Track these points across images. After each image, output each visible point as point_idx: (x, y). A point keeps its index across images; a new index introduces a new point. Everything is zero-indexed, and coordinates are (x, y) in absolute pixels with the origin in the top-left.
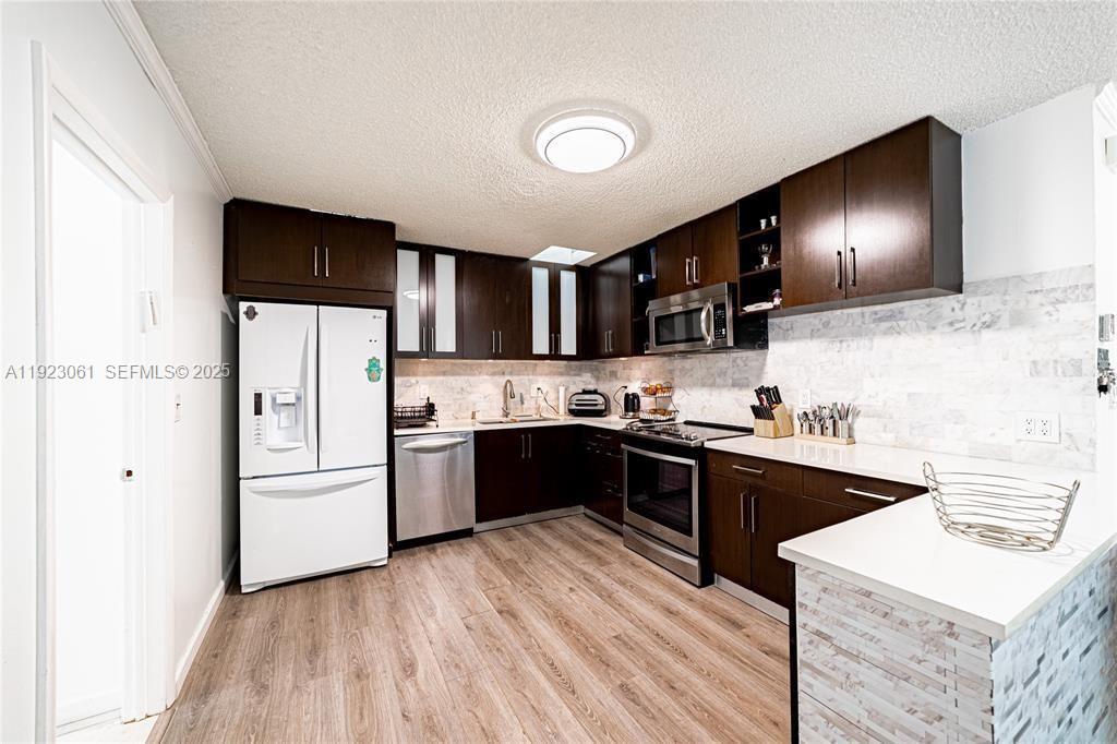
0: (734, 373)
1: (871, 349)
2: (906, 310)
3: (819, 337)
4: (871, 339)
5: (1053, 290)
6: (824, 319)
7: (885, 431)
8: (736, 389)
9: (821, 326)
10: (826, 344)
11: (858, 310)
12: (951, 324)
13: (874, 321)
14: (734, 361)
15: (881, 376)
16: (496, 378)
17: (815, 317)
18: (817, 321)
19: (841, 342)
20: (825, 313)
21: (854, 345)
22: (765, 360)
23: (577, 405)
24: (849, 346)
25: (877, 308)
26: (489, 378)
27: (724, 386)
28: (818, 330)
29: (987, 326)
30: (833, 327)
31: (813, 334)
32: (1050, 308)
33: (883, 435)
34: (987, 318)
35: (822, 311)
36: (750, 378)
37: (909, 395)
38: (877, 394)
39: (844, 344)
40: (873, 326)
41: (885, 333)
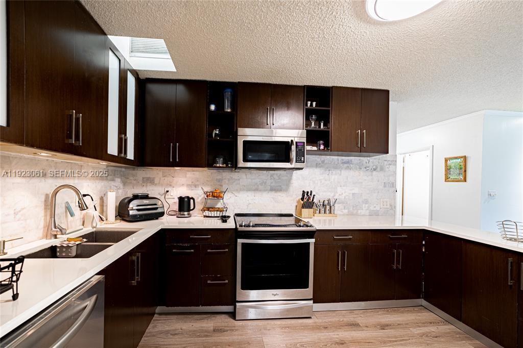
0: (272, 183)
1: (340, 175)
2: (353, 160)
3: (320, 167)
4: (341, 171)
5: (389, 161)
6: (322, 159)
7: (344, 209)
8: (273, 192)
9: (321, 162)
10: (323, 171)
11: (336, 157)
12: (366, 168)
13: (342, 163)
14: (271, 176)
15: (344, 186)
16: (35, 181)
17: (318, 158)
18: (319, 160)
19: (329, 170)
20: (323, 156)
21: (334, 172)
22: (291, 176)
23: (138, 210)
24: (332, 173)
25: (343, 158)
26: (23, 180)
27: (265, 190)
28: (320, 164)
29: (375, 170)
30: (326, 164)
31: (317, 165)
32: (388, 166)
33: (343, 210)
34: (374, 167)
35: (322, 155)
36: (282, 186)
37: (353, 194)
38: (342, 194)
39: (331, 172)
40: (341, 165)
41: (346, 169)
